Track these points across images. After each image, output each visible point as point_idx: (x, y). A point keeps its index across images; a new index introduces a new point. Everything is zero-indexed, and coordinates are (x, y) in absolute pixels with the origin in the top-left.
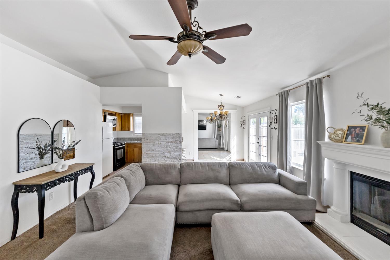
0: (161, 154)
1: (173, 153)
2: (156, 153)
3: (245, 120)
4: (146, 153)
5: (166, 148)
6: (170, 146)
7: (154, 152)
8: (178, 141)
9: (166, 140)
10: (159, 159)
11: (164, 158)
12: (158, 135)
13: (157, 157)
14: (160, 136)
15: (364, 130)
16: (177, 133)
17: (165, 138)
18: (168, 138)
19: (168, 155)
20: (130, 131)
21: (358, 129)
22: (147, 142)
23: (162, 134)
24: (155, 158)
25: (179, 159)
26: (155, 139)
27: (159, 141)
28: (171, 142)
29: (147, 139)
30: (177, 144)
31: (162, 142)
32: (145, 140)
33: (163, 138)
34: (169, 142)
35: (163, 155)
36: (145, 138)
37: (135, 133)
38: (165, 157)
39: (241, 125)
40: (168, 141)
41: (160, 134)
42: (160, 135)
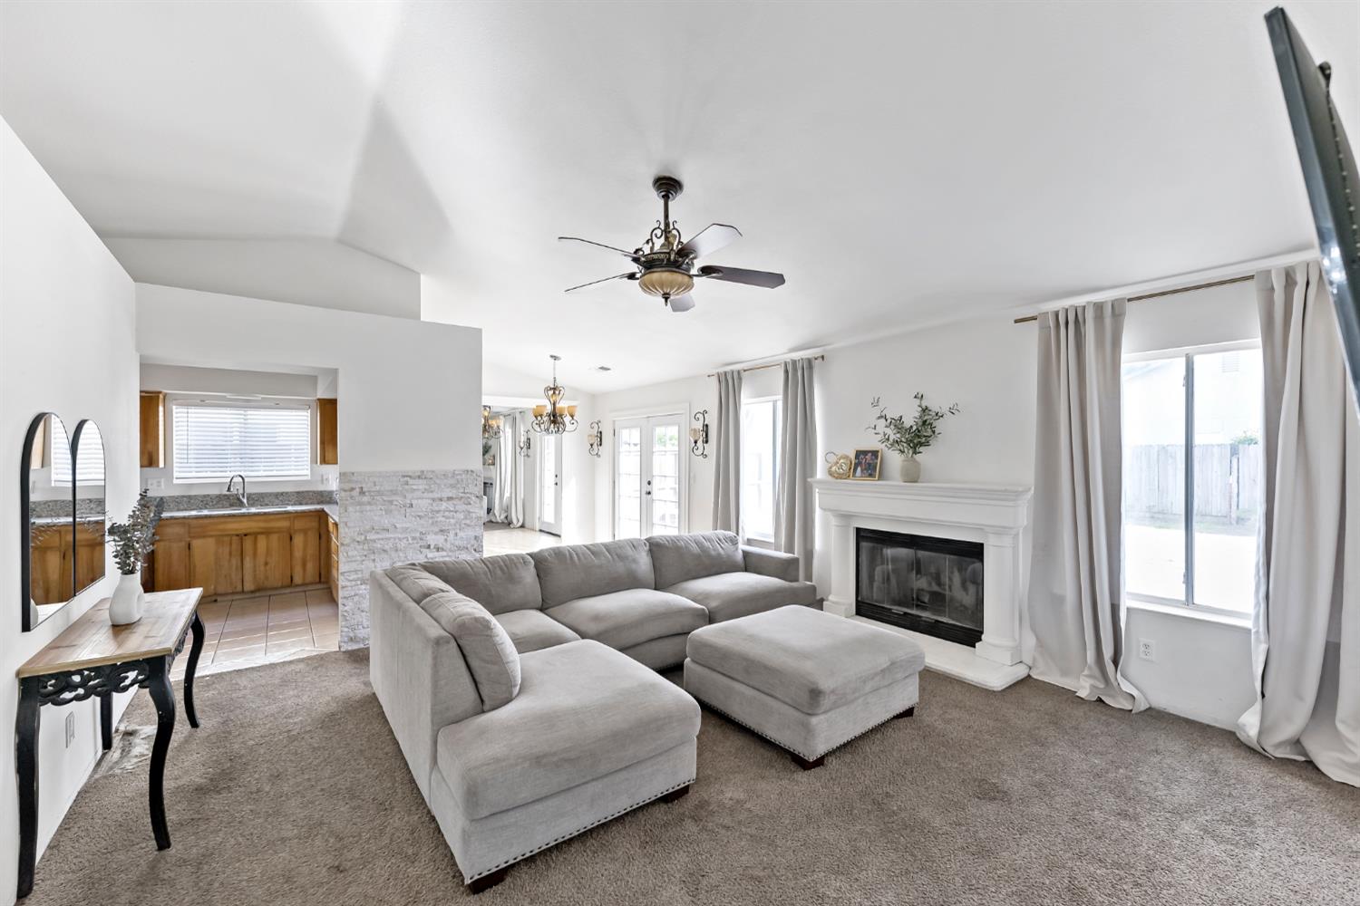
0: (414, 538)
1: (456, 534)
2: (395, 539)
3: (601, 433)
4: (359, 539)
5: (432, 518)
6: (444, 511)
7: (388, 535)
8: (471, 493)
9: (432, 492)
10: (406, 557)
11: (424, 550)
12: (404, 476)
13: (401, 550)
14: (411, 481)
15: (877, 458)
16: (468, 471)
17: (430, 485)
18: (439, 485)
19: (439, 540)
20: (158, 466)
21: (870, 454)
22: (360, 504)
23: (419, 474)
24: (393, 554)
25: (475, 550)
26: (394, 492)
27: (405, 497)
28: (450, 499)
29: (362, 492)
30: (470, 504)
31: (417, 499)
32: (351, 497)
33: (421, 487)
34: (441, 500)
35: (421, 543)
36: (352, 489)
37: (175, 475)
38: (429, 547)
39: (592, 445)
40: (439, 496)
41: (410, 474)
42: (410, 477)
